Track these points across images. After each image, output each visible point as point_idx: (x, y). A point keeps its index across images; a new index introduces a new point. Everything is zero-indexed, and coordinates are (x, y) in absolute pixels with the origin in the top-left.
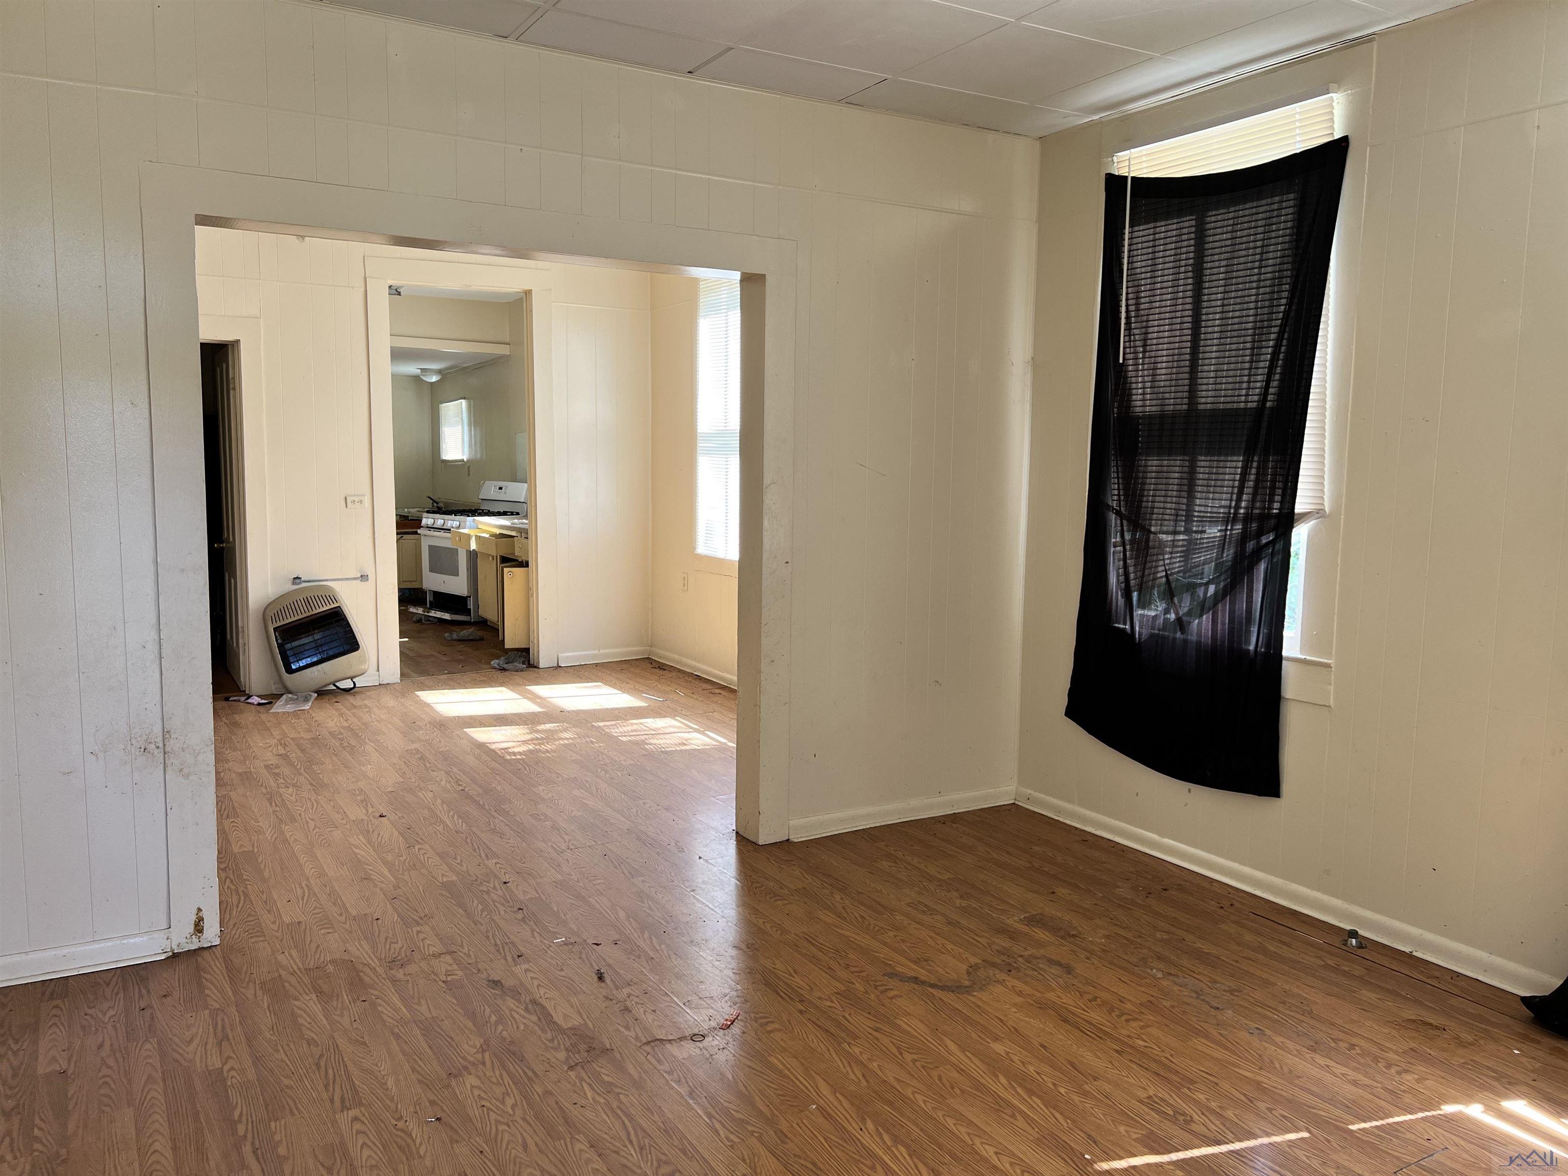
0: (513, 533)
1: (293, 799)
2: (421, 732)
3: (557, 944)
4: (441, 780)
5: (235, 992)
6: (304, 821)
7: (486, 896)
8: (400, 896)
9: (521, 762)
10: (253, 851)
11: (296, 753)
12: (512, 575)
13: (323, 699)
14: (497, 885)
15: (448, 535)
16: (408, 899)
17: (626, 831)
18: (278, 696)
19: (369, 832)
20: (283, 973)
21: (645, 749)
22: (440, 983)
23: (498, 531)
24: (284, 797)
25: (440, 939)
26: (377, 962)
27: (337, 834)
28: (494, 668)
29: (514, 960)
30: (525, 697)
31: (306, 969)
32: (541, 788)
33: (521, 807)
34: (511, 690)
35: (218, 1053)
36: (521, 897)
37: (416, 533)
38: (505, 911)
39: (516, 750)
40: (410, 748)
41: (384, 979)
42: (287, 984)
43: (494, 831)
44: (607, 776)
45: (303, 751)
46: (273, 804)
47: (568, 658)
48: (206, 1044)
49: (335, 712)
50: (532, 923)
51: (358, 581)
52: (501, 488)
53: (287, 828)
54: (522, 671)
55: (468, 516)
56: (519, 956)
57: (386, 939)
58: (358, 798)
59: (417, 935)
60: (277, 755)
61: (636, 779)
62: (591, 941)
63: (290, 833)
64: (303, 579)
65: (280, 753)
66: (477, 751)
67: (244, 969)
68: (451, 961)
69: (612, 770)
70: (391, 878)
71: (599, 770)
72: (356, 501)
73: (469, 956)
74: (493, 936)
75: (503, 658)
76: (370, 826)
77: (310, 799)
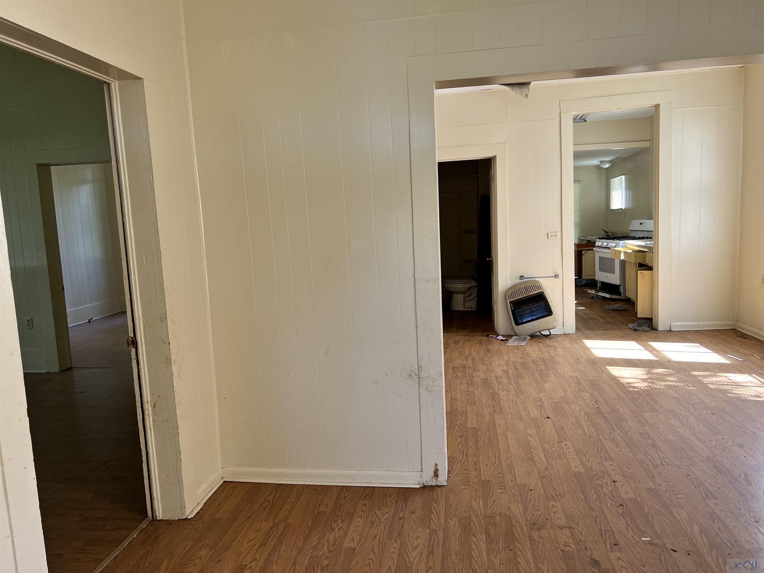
0: (646, 250)
1: (504, 398)
2: (581, 366)
3: (645, 542)
4: (587, 399)
5: (445, 521)
6: (507, 413)
7: (600, 489)
8: (548, 476)
9: (638, 393)
10: (477, 428)
11: (512, 370)
12: (643, 275)
13: (533, 340)
14: (609, 482)
15: (609, 251)
16: (551, 479)
17: (706, 458)
18: (510, 336)
19: (539, 427)
20: (472, 514)
21: (728, 397)
22: (559, 551)
23: (637, 249)
24: (500, 397)
25: (566, 515)
26: (525, 522)
27: (521, 426)
28: (631, 329)
29: (611, 547)
30: (647, 349)
31: (484, 515)
32: (648, 414)
33: (633, 426)
34: (639, 344)
35: (426, 562)
36: (624, 496)
37: (592, 250)
38: (611, 504)
39: (636, 385)
40: (573, 375)
41: (526, 536)
42: (472, 523)
43: (613, 440)
44: (696, 412)
45: (516, 369)
46: (494, 400)
47: (677, 326)
48: (422, 554)
49: (537, 348)
50: (628, 519)
51: (553, 278)
52: (641, 224)
53: (497, 416)
54: (647, 331)
55: (621, 240)
56: (615, 544)
57: (533, 505)
58: (538, 403)
59: (552, 508)
60: (503, 371)
61: (718, 418)
62: (670, 546)
63: (498, 420)
64: (525, 277)
65: (505, 369)
66: (611, 382)
67: (454, 505)
68: (569, 535)
69: (700, 408)
70: (545, 462)
71: (690, 407)
72: (553, 235)
73: (581, 533)
74: (600, 522)
75: (636, 323)
76: (540, 423)
77: (512, 400)
